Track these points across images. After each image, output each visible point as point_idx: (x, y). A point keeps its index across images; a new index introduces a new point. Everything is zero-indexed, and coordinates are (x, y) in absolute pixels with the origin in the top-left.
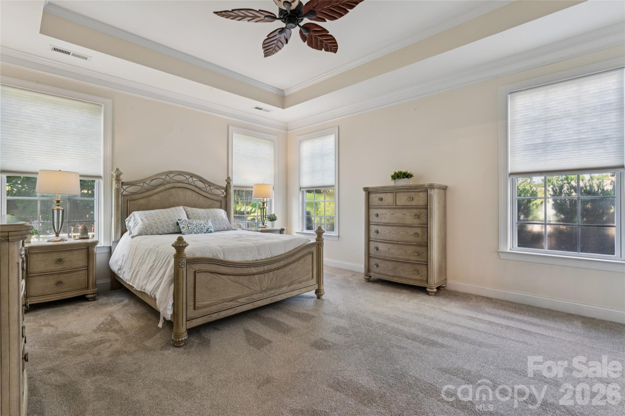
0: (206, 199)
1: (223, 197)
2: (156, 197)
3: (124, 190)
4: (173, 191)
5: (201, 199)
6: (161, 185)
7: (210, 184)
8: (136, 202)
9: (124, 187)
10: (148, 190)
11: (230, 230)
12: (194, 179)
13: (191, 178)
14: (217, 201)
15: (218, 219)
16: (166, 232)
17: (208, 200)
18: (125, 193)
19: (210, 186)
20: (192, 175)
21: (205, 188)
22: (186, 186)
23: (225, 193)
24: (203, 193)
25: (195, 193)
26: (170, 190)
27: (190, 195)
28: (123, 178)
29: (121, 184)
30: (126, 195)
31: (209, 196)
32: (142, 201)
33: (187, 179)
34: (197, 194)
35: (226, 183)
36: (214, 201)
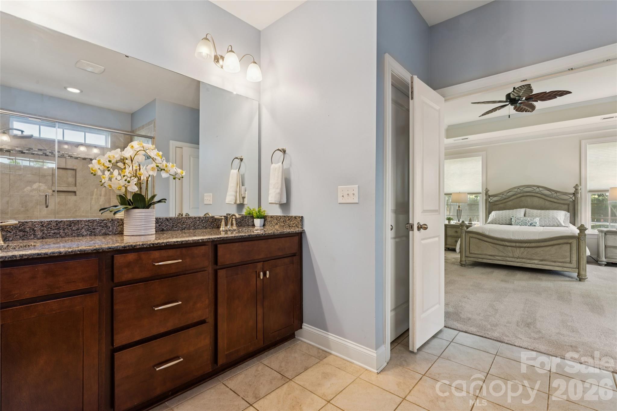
0: (552, 203)
1: (571, 201)
2: (510, 203)
3: (491, 199)
4: (523, 198)
5: (547, 203)
6: (513, 195)
7: (556, 192)
8: (497, 206)
9: (491, 198)
10: (505, 199)
11: (560, 226)
12: (541, 189)
13: (538, 189)
14: (564, 204)
15: (549, 218)
16: (504, 223)
17: (554, 204)
18: (491, 201)
19: (556, 193)
20: (538, 187)
21: (551, 195)
22: (533, 194)
23: (573, 198)
24: (549, 199)
25: (542, 199)
26: (521, 198)
27: (536, 201)
28: (490, 193)
29: (488, 196)
30: (492, 202)
31: (555, 201)
32: (502, 206)
33: (534, 189)
34: (543, 200)
35: (574, 189)
36: (560, 205)
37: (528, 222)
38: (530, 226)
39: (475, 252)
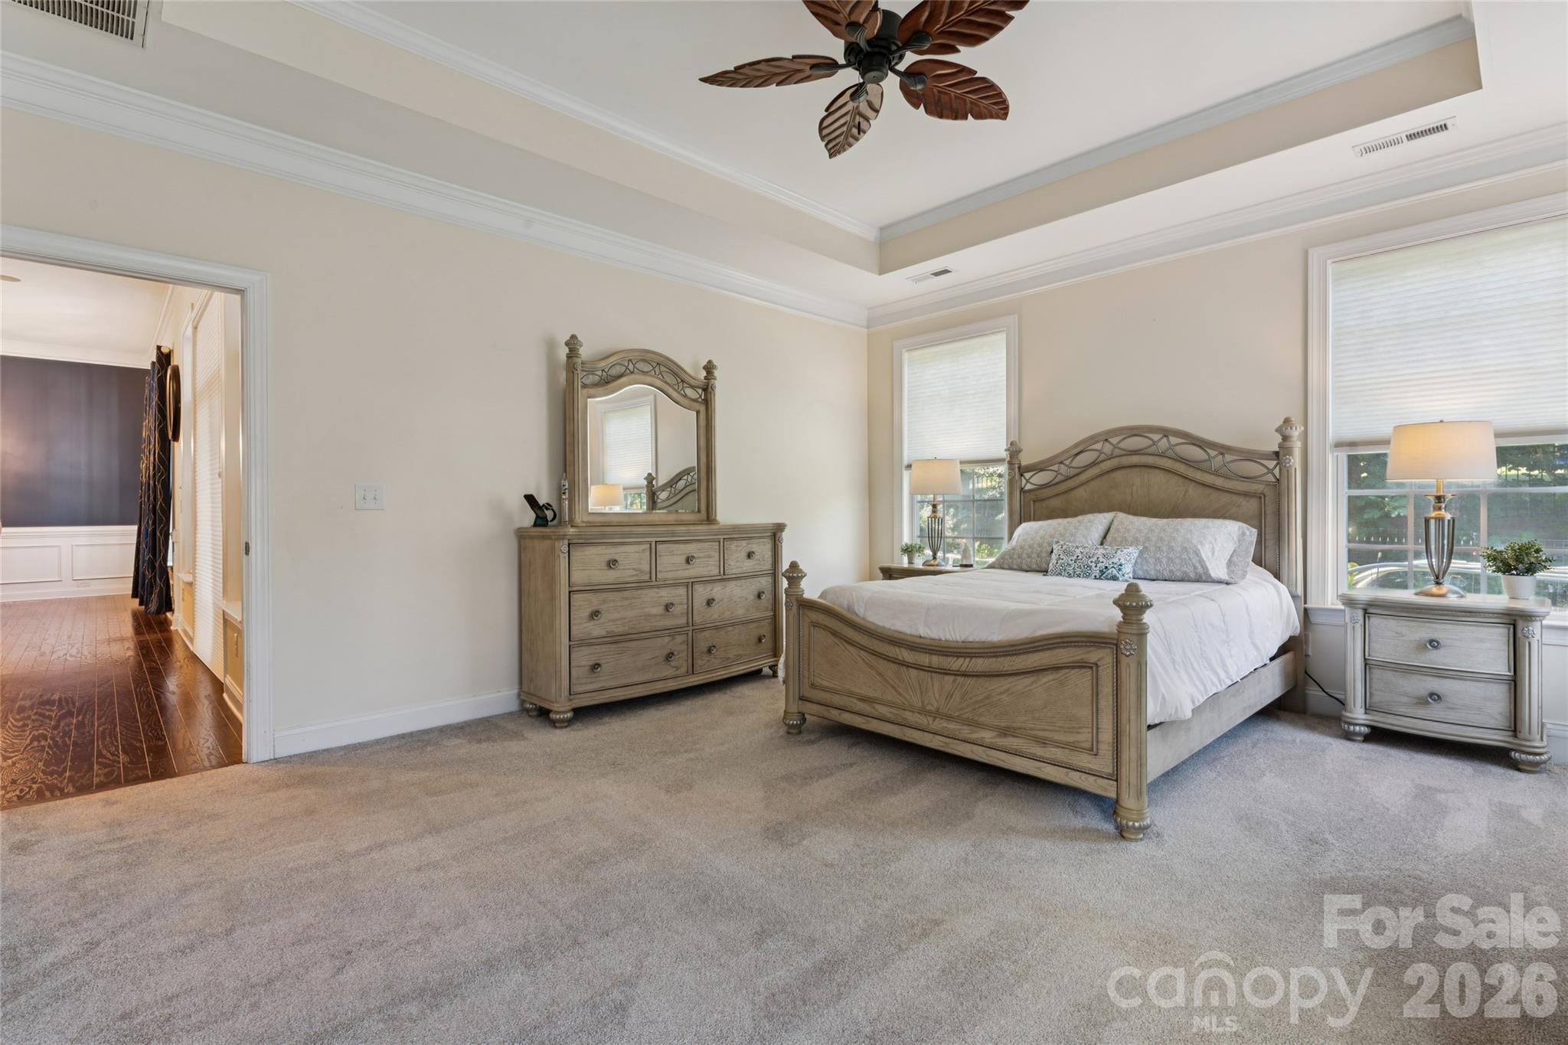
0: (1208, 491)
1: (1268, 484)
2: (1081, 493)
3: (1027, 481)
4: (1118, 475)
5: (1194, 492)
6: (1094, 464)
7: (1223, 450)
8: (1044, 504)
9: (1027, 475)
10: (1068, 478)
11: (1205, 582)
12: (1174, 440)
13: (1165, 439)
14: (1246, 495)
15: (1171, 549)
16: (1034, 566)
17: (1215, 495)
18: (1029, 487)
19: (1222, 454)
20: (1166, 432)
21: (1206, 461)
22: (1150, 460)
23: (1277, 472)
24: (1199, 476)
25: (1177, 478)
26: (1114, 475)
27: (1160, 486)
28: (1025, 460)
29: (1017, 470)
30: (1030, 491)
31: (1219, 482)
32: (1056, 503)
33: (1154, 443)
34: (1181, 480)
35: (1279, 439)
36: (1235, 498)
37: (1093, 565)
38: (1100, 578)
39: (825, 683)
